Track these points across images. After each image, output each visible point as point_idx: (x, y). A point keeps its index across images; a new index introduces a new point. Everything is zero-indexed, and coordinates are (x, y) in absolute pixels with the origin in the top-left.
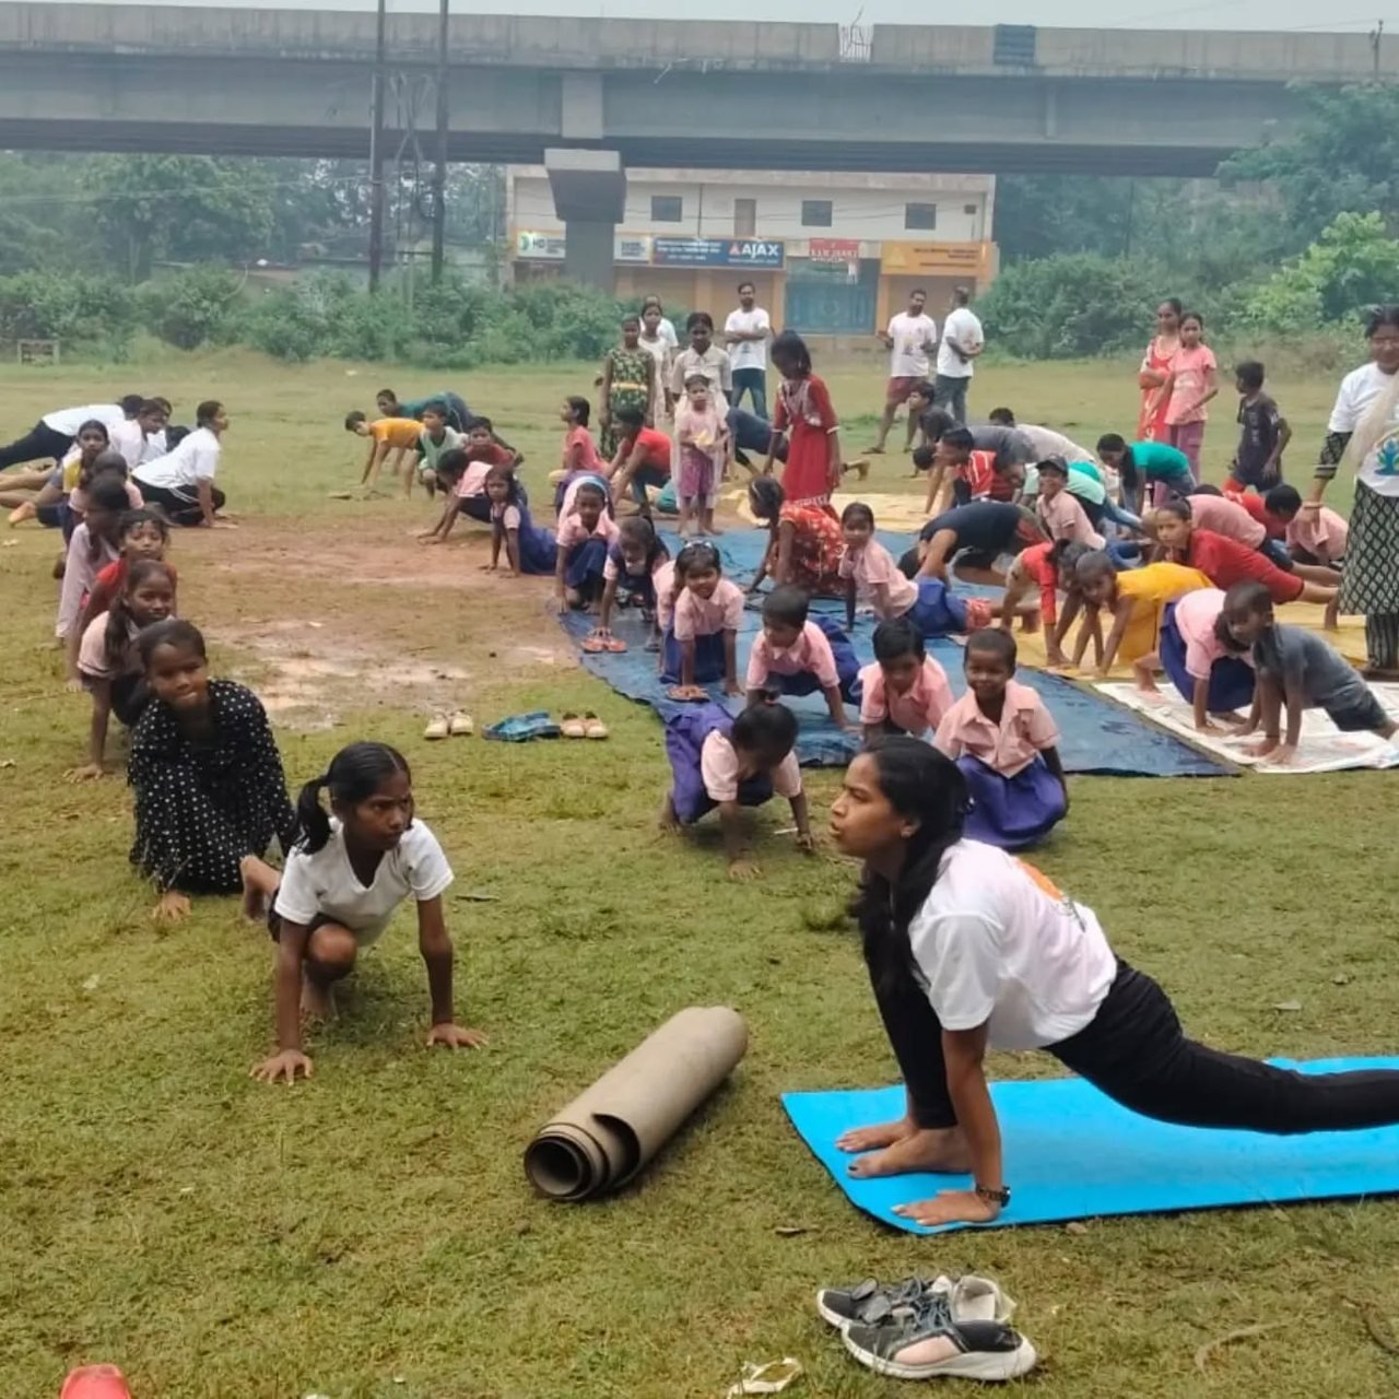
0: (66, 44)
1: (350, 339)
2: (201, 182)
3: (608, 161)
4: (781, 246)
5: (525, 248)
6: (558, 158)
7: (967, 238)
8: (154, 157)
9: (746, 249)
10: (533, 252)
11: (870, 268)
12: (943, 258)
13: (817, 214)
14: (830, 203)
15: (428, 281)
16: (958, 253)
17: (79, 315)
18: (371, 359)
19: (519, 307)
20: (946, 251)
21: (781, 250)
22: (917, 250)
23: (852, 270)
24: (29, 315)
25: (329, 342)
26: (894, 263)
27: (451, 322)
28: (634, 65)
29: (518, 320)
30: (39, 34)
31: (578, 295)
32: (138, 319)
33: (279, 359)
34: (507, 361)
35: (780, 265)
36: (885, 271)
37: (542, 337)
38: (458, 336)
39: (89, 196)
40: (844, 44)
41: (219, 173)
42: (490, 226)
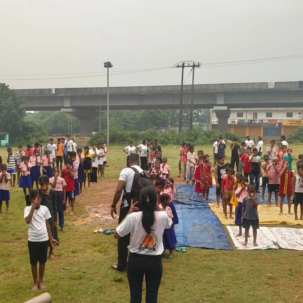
0: (133, 93)
1: (175, 141)
2: (158, 114)
3: (225, 108)
4: (262, 121)
5: (214, 123)
6: (216, 108)
7: (299, 119)
8: (150, 110)
9: (255, 121)
10: (215, 123)
11: (280, 124)
12: (294, 122)
13: (269, 115)
14: (272, 113)
15: (189, 130)
16: (297, 121)
17: (131, 138)
18: (178, 144)
19: (205, 135)
20: (295, 121)
21: (262, 122)
22: (289, 121)
23: (277, 125)
24: (123, 138)
25: (172, 141)
26: (284, 123)
27: (193, 138)
28: (230, 91)
29: (205, 137)
30: (129, 92)
31: (216, 132)
32: (140, 139)
33: (162, 145)
34: (202, 144)
35: (262, 124)
36: (283, 125)
37: (209, 140)
38: (194, 140)
39: (140, 116)
40: (269, 86)
41: (161, 111)
42: (207, 119)
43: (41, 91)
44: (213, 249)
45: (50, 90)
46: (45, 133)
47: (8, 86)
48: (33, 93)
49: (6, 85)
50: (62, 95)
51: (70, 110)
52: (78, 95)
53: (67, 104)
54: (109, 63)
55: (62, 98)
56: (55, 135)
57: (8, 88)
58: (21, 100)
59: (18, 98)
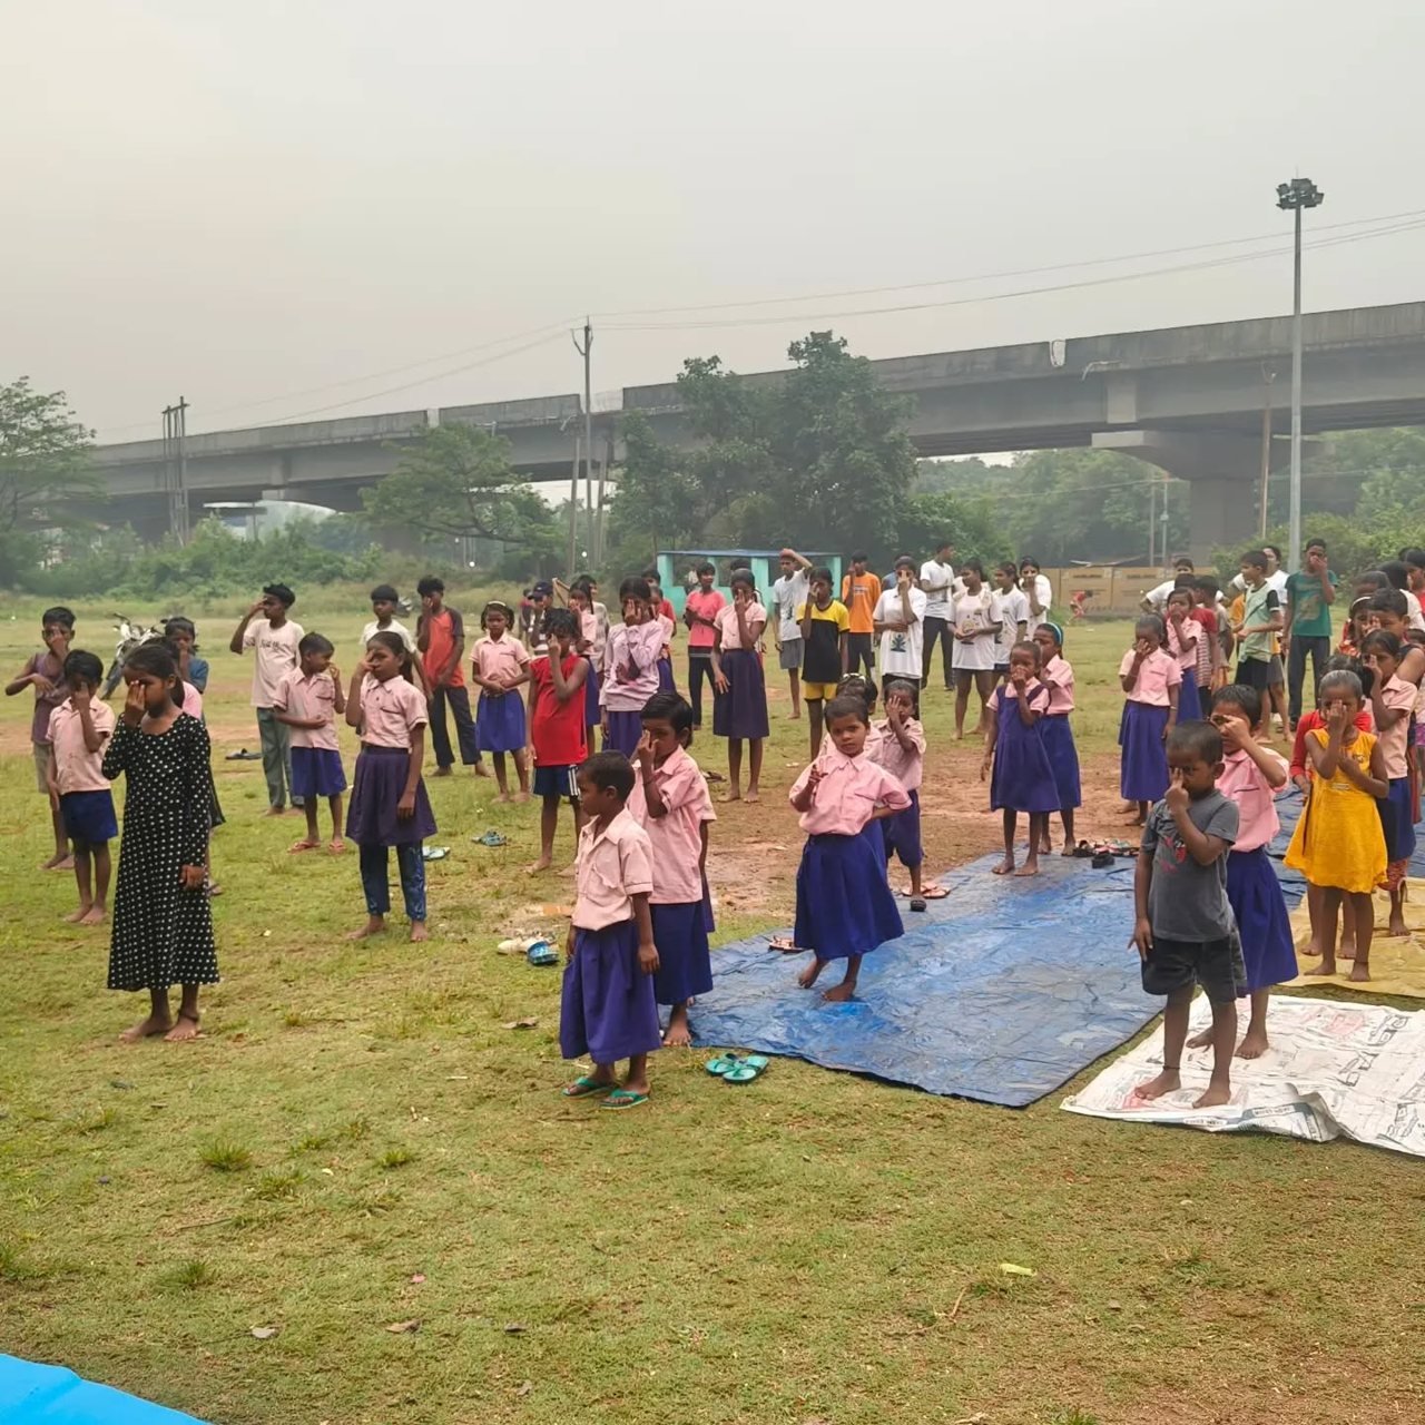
43: (1003, 356)
44: (919, 1089)
45: (1045, 346)
46: (1002, 549)
47: (845, 343)
48: (968, 369)
49: (835, 338)
50: (1099, 369)
51: (1135, 438)
52: (1174, 362)
53: (1122, 408)
54: (1303, 186)
55: (1100, 385)
57: (844, 350)
58: (893, 402)
59: (879, 394)
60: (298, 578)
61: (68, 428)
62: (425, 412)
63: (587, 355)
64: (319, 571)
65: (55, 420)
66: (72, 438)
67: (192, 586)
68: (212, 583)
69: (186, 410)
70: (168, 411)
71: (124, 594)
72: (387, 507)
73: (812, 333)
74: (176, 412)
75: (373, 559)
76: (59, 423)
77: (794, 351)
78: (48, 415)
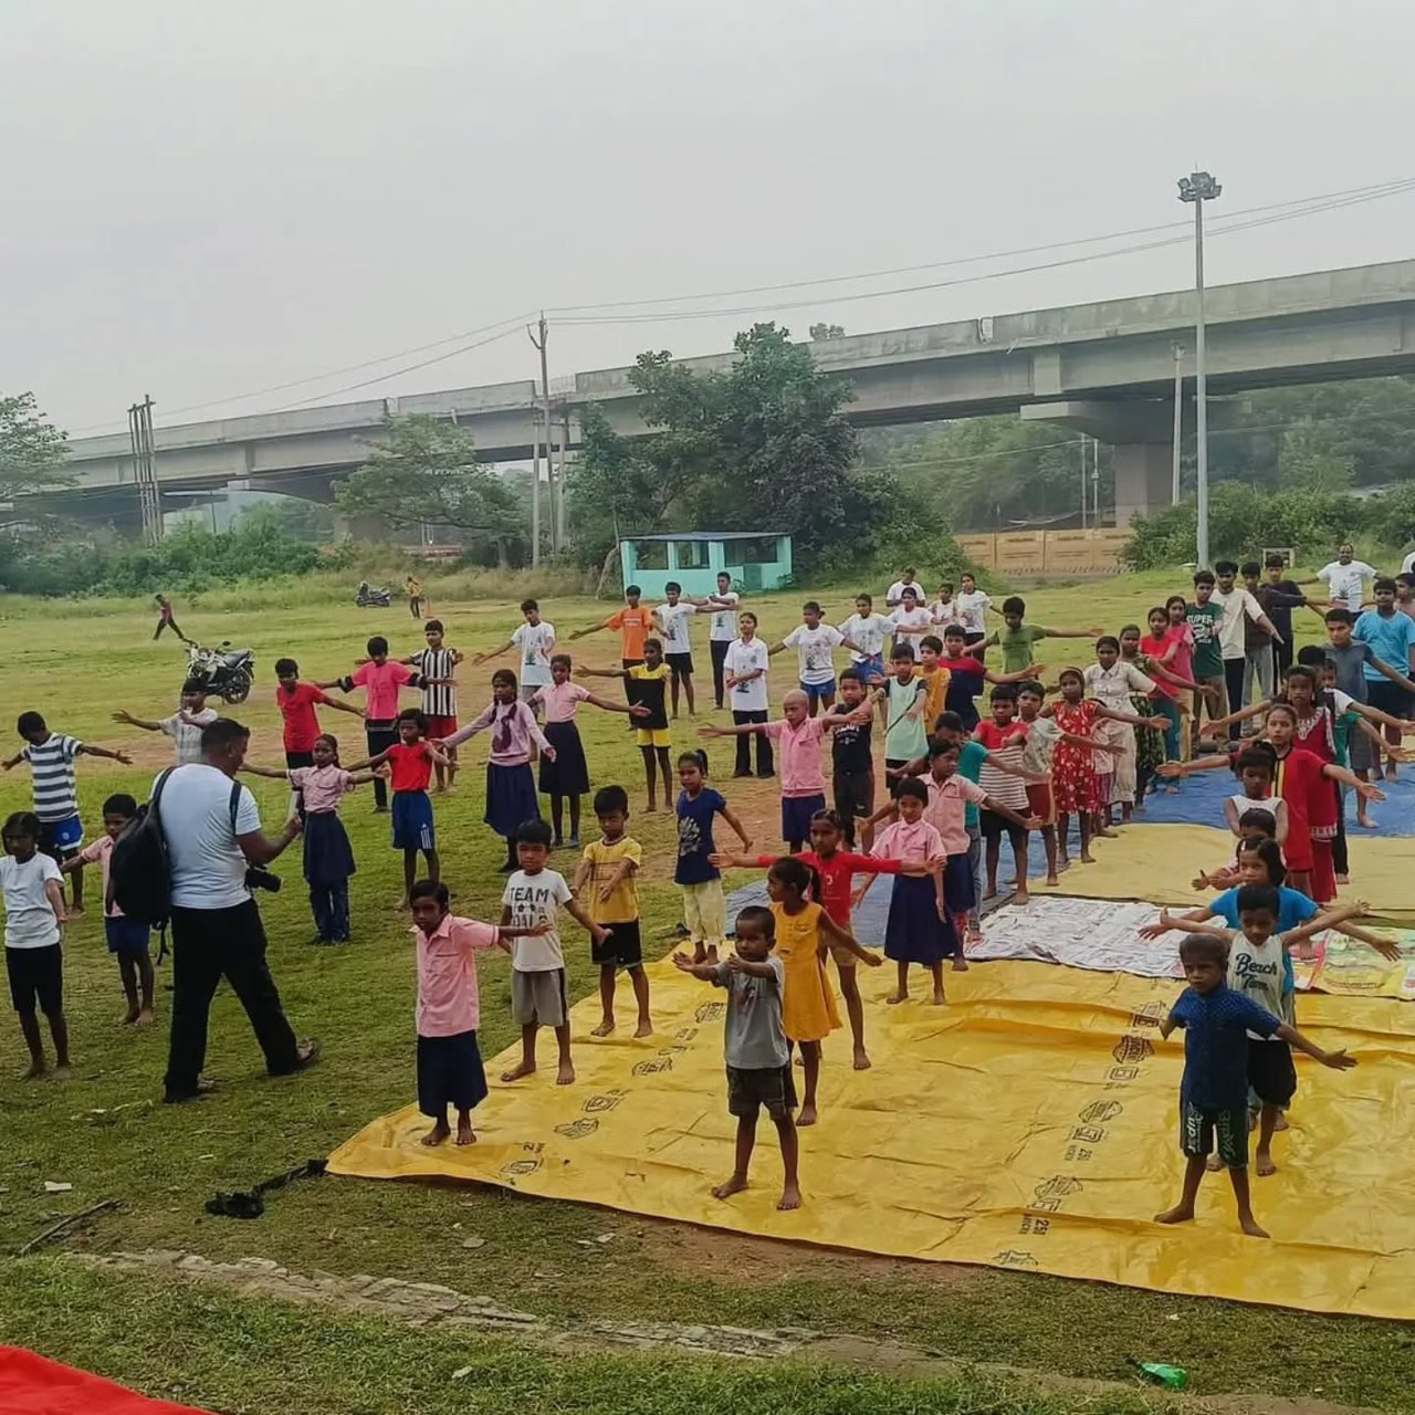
45: (976, 323)
47: (787, 332)
48: (903, 348)
49: (778, 328)
50: (1025, 344)
51: (1061, 409)
52: (1094, 336)
53: (1047, 378)
54: (1203, 179)
55: (1026, 360)
56: (1025, 522)
57: (785, 339)
58: (833, 388)
59: (820, 381)
60: (274, 568)
61: (38, 429)
62: (385, 401)
63: (542, 349)
64: (294, 561)
65: (26, 424)
66: (45, 440)
67: (172, 580)
68: (191, 576)
69: (152, 407)
70: (135, 408)
71: (106, 589)
72: (358, 499)
73: (756, 325)
74: (141, 411)
75: (345, 548)
76: (31, 426)
77: (740, 341)
78: (20, 419)
